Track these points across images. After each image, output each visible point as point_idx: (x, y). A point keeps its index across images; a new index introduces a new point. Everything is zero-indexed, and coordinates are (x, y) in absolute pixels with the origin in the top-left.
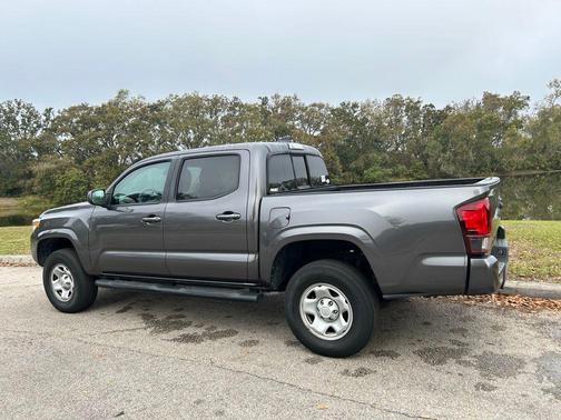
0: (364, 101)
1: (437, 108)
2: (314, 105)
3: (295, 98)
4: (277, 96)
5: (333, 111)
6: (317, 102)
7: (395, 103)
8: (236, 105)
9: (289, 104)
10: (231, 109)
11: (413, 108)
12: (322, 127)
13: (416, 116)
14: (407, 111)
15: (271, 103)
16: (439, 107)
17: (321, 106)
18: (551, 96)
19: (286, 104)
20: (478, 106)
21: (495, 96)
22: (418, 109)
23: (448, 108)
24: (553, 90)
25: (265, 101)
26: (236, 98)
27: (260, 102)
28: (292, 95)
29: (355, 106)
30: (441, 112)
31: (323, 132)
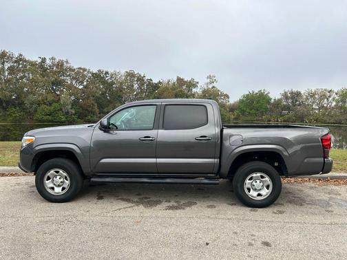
0: (112, 71)
1: (154, 82)
2: (80, 68)
3: (67, 62)
4: (53, 59)
5: (93, 74)
6: (82, 67)
7: (131, 75)
8: (21, 60)
9: (62, 65)
10: (16, 62)
11: (140, 79)
12: (85, 83)
13: (143, 85)
14: (137, 81)
15: (48, 62)
16: (155, 81)
17: (85, 70)
18: (208, 83)
19: (60, 65)
20: (174, 84)
21: (182, 79)
22: (143, 80)
23: (160, 83)
24: (209, 80)
25: (44, 60)
26: (21, 55)
27: (40, 60)
28: (65, 60)
29: (107, 73)
30: (156, 84)
31: (85, 87)
